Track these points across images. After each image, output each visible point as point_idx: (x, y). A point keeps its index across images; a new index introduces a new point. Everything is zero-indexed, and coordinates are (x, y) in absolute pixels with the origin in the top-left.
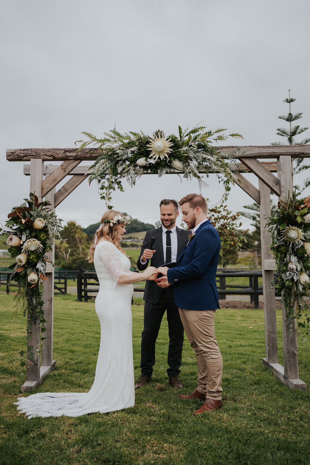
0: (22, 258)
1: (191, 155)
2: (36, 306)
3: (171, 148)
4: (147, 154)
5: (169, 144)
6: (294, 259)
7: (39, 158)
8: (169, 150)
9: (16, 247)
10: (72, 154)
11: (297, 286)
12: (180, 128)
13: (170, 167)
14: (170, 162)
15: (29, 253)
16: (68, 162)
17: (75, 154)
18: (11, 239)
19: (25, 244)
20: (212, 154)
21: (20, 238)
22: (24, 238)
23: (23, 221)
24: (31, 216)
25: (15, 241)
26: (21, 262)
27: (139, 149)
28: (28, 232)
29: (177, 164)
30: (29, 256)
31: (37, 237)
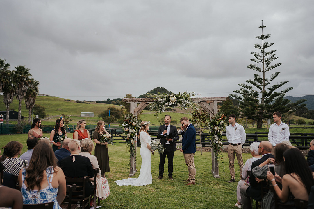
0: (129, 135)
1: (183, 102)
2: (133, 150)
3: (176, 100)
4: (169, 101)
5: (176, 98)
6: (216, 136)
7: (133, 101)
8: (176, 101)
9: (127, 131)
10: (144, 100)
11: (217, 145)
12: (180, 93)
13: (177, 105)
14: (176, 104)
15: (131, 133)
16: (143, 103)
17: (145, 100)
18: (125, 129)
19: (130, 131)
20: (190, 101)
21: (128, 128)
22: (129, 128)
23: (129, 123)
24: (131, 121)
25: (127, 129)
26: (128, 136)
27: (166, 100)
28: (131, 126)
29: (179, 104)
30: (131, 134)
31: (133, 128)
